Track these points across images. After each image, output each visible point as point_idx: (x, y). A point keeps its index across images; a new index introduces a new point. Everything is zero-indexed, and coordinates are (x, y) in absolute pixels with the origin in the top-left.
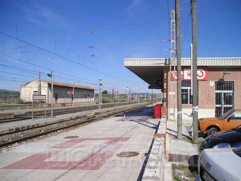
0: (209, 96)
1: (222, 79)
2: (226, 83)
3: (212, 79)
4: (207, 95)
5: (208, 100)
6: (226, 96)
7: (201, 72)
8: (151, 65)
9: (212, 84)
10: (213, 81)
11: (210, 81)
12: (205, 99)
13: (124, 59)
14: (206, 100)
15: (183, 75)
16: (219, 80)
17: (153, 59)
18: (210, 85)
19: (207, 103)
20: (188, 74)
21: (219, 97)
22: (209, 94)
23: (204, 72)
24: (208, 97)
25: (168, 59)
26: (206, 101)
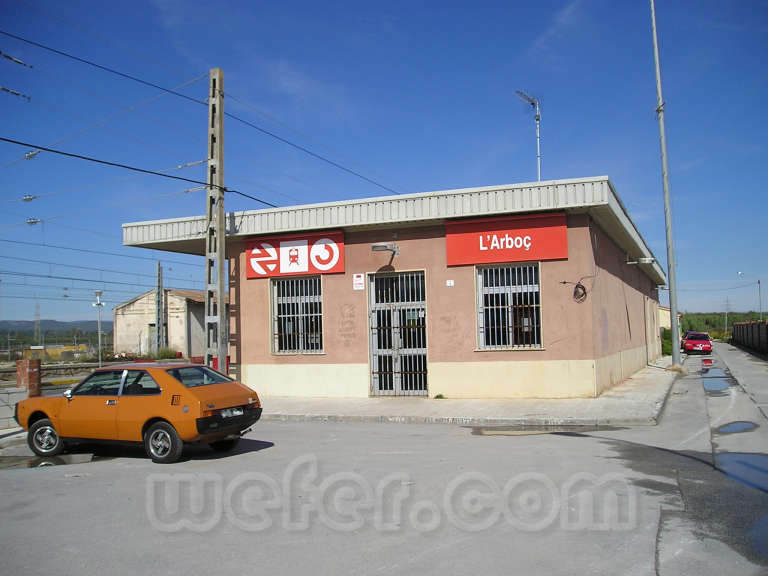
0: (352, 323)
1: (389, 267)
2: (402, 279)
3: (359, 269)
4: (346, 319)
5: (349, 335)
6: (409, 321)
7: (328, 248)
8: (186, 239)
9: (360, 282)
10: (362, 275)
11: (355, 275)
12: (340, 331)
13: (123, 225)
14: (345, 336)
15: (277, 262)
16: (380, 270)
17: (192, 218)
18: (355, 288)
19: (347, 344)
20: (291, 257)
21: (384, 325)
22: (352, 316)
23: (334, 246)
24: (347, 326)
25: (228, 215)
26: (343, 339)
